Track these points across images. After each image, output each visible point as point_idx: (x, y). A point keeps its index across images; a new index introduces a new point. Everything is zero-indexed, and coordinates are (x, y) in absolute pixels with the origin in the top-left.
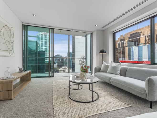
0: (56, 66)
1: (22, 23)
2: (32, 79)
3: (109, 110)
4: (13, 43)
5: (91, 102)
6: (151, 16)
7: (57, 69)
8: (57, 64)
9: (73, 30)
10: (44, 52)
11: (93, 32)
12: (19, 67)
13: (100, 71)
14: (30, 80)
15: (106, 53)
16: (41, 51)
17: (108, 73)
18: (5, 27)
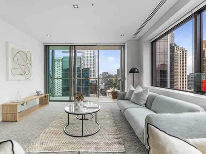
0: (102, 86)
1: (44, 44)
2: (50, 103)
3: (89, 150)
4: (30, 67)
5: (80, 137)
6: (194, 11)
7: (104, 90)
8: (104, 84)
9: (97, 44)
10: (89, 69)
11: (125, 44)
12: (36, 90)
13: (124, 98)
14: (48, 104)
15: (138, 72)
16: (86, 68)
17: (131, 102)
18: (20, 52)
